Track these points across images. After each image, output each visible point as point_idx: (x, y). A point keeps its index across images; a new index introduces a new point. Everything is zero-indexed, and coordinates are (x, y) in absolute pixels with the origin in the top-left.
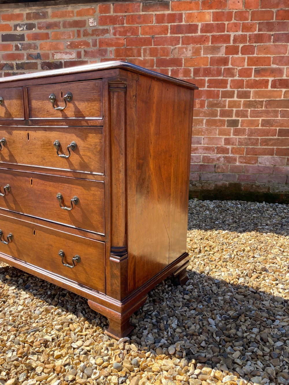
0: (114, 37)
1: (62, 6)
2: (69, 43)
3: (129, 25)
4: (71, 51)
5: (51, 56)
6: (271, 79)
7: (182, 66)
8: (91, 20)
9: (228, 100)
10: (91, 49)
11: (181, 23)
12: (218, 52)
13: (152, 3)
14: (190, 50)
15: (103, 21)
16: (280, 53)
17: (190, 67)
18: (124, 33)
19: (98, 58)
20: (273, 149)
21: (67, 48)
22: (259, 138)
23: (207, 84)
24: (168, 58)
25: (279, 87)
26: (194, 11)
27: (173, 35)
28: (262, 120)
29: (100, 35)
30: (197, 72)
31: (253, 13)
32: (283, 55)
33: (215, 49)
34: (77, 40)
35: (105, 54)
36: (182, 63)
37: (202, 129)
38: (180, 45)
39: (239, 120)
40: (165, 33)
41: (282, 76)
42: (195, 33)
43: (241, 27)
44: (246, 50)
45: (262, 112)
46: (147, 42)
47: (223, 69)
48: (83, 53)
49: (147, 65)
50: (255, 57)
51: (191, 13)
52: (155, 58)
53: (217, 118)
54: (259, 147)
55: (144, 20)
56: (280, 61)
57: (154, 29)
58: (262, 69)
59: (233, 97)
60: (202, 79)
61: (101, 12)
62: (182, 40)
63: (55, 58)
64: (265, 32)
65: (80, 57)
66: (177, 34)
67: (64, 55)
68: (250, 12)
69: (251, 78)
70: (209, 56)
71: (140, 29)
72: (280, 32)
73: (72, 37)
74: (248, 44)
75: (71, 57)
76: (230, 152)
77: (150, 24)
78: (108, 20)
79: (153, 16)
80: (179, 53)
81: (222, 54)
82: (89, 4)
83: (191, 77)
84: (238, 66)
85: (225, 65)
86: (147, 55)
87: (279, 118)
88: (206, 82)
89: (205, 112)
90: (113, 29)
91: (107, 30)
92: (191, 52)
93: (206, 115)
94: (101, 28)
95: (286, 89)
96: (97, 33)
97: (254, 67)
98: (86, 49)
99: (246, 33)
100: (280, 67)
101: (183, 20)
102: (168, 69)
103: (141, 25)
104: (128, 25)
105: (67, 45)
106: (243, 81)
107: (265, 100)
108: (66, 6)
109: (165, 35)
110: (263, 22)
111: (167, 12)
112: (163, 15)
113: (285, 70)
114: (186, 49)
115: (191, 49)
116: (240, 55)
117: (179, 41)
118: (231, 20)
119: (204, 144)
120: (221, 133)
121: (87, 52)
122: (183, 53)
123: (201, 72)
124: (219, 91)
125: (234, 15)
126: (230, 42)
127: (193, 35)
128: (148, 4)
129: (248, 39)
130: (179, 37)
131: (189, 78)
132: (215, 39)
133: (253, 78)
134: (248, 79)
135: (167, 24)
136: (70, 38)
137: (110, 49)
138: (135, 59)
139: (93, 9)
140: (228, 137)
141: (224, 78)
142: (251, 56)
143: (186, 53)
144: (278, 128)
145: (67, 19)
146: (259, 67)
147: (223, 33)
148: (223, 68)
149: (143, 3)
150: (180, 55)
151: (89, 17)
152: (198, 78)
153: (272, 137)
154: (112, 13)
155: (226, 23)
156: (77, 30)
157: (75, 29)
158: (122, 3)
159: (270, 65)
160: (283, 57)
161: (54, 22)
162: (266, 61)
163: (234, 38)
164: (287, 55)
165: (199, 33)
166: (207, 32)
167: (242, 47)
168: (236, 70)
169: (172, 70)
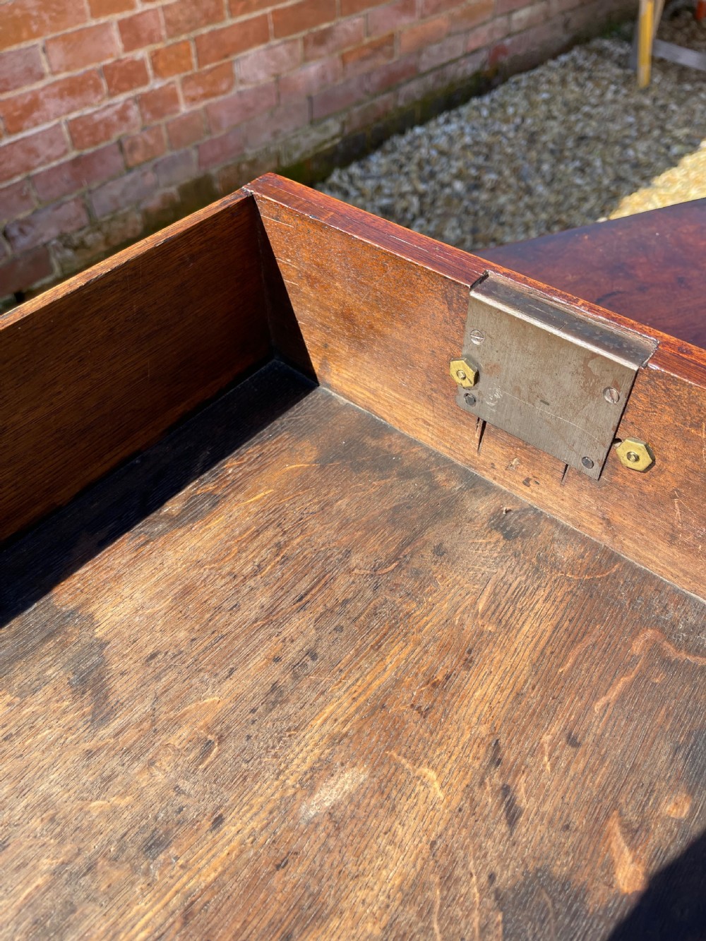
20: (266, 17)
54: (229, 22)
76: (150, 72)
119: (54, 73)
140: (127, 14)
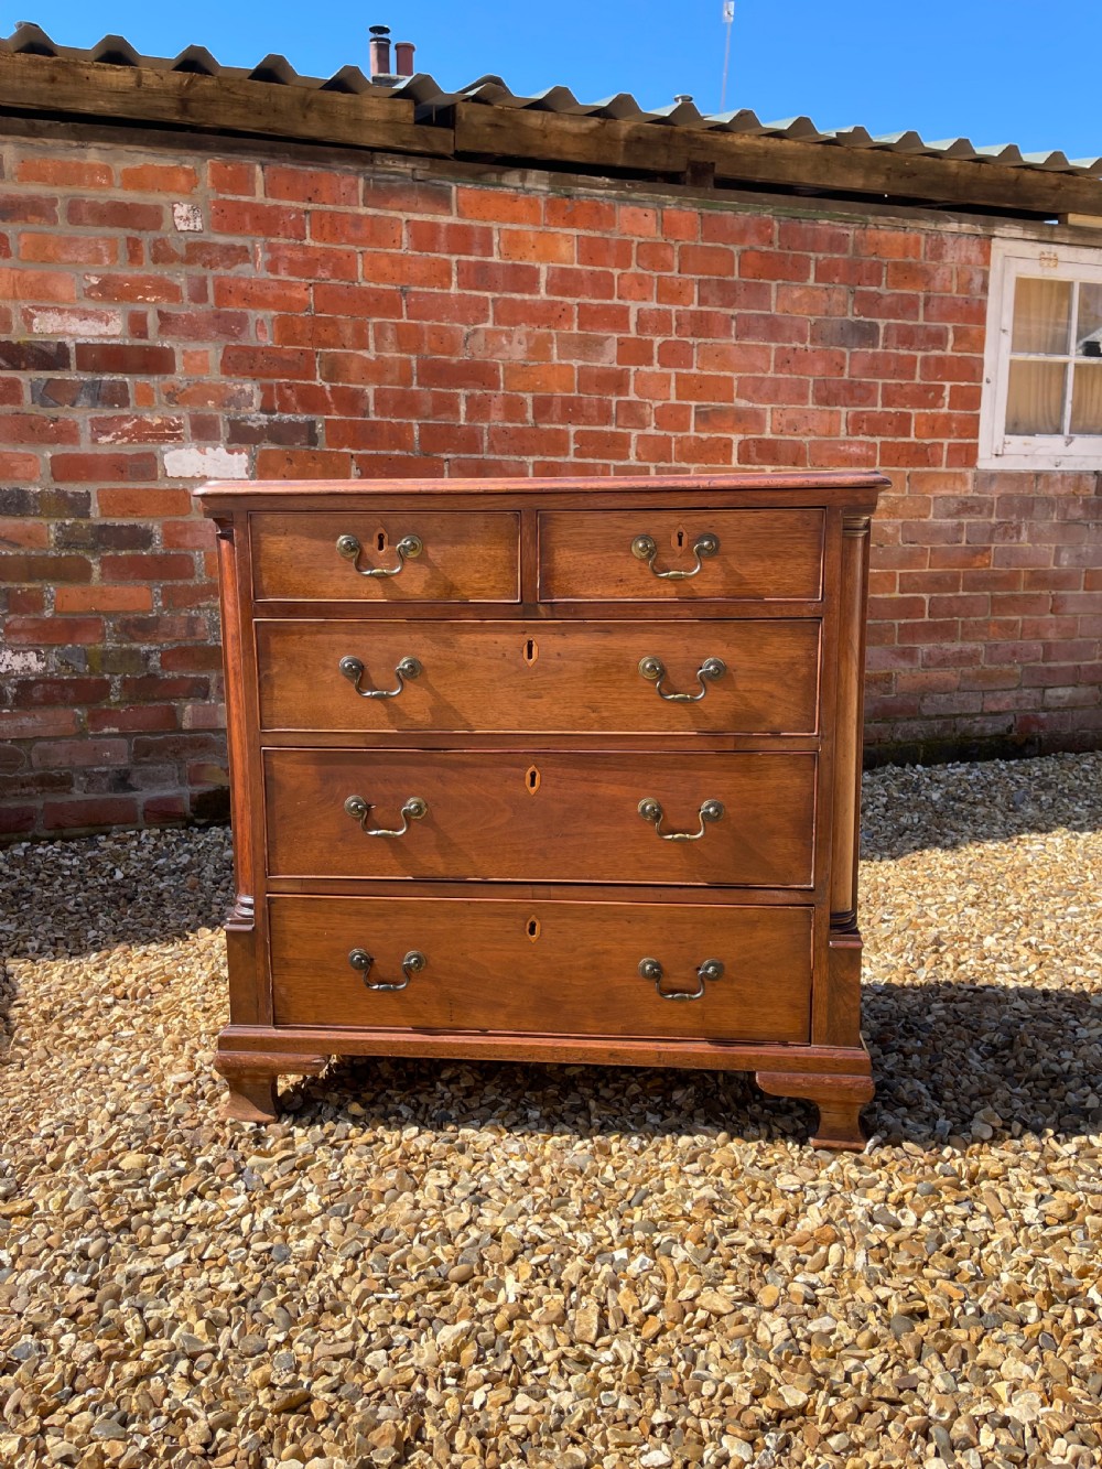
0: (272, 277)
1: (60, 142)
2: (95, 281)
3: (322, 245)
4: (104, 307)
5: (16, 320)
6: (736, 438)
7: (498, 388)
8: (182, 210)
10: (185, 308)
11: (490, 259)
12: (600, 354)
13: (396, 185)
14: (520, 343)
15: (227, 218)
16: (754, 368)
17: (524, 391)
18: (307, 266)
19: (212, 341)
21: (88, 296)
23: (573, 446)
24: (454, 360)
25: (757, 460)
26: (525, 227)
27: (467, 292)
29: (218, 265)
30: (543, 407)
31: (684, 251)
32: (761, 375)
33: (588, 346)
34: (126, 272)
35: (240, 332)
36: (497, 378)
38: (489, 325)
40: (440, 283)
41: (762, 431)
42: (530, 293)
43: (655, 289)
44: (672, 355)
46: (385, 304)
47: (614, 404)
48: (152, 321)
49: (389, 377)
50: (695, 375)
51: (517, 232)
52: (413, 357)
55: (372, 234)
56: (756, 390)
57: (406, 268)
58: (716, 411)
60: (558, 430)
61: (219, 185)
62: (494, 308)
63: (35, 330)
64: (716, 309)
65: (144, 335)
66: (477, 289)
67: (74, 320)
68: (677, 249)
69: (686, 434)
70: (576, 363)
71: (360, 260)
72: (752, 311)
73: (107, 261)
74: (674, 338)
75: (104, 329)
77: (394, 251)
78: (247, 218)
79: (400, 225)
80: (486, 348)
81: (608, 360)
82: (167, 151)
83: (526, 422)
84: (654, 399)
85: (619, 394)
86: (386, 344)
88: (572, 439)
90: (264, 251)
91: (244, 249)
92: (524, 347)
94: (222, 239)
95: (774, 468)
96: (206, 257)
97: (693, 403)
98: (166, 306)
99: (667, 307)
100: (756, 406)
101: (495, 248)
102: (458, 395)
103: (362, 249)
104: (318, 245)
105: (86, 286)
106: (669, 439)
108: (75, 144)
109: (442, 287)
110: (709, 280)
111: (445, 219)
112: (434, 227)
113: (769, 414)
114: (509, 336)
115: (524, 339)
116: (656, 367)
117: (485, 310)
118: (629, 266)
121: (169, 319)
122: (500, 348)
123: (556, 411)
124: (607, 467)
125: (634, 252)
126: (628, 328)
127: (527, 297)
128: (383, 184)
129: (674, 324)
130: (486, 298)
131: (520, 425)
132: (588, 316)
133: (692, 432)
134: (680, 435)
135: (445, 256)
136: (98, 260)
137: (256, 315)
138: (348, 355)
139: (186, 172)
141: (620, 430)
142: (685, 371)
143: (508, 348)
145: (84, 192)
146: (705, 403)
147: (608, 302)
148: (614, 399)
149: (367, 179)
150: (492, 353)
151: (174, 197)
152: (547, 426)
154: (259, 197)
155: (616, 272)
156: (128, 239)
157: (121, 234)
158: (294, 167)
159: (732, 401)
160: (762, 379)
161: (30, 197)
162: (721, 388)
163: (639, 317)
164: (770, 374)
165: (543, 295)
166: (564, 292)
167: (660, 346)
168: (648, 410)
169: (469, 399)
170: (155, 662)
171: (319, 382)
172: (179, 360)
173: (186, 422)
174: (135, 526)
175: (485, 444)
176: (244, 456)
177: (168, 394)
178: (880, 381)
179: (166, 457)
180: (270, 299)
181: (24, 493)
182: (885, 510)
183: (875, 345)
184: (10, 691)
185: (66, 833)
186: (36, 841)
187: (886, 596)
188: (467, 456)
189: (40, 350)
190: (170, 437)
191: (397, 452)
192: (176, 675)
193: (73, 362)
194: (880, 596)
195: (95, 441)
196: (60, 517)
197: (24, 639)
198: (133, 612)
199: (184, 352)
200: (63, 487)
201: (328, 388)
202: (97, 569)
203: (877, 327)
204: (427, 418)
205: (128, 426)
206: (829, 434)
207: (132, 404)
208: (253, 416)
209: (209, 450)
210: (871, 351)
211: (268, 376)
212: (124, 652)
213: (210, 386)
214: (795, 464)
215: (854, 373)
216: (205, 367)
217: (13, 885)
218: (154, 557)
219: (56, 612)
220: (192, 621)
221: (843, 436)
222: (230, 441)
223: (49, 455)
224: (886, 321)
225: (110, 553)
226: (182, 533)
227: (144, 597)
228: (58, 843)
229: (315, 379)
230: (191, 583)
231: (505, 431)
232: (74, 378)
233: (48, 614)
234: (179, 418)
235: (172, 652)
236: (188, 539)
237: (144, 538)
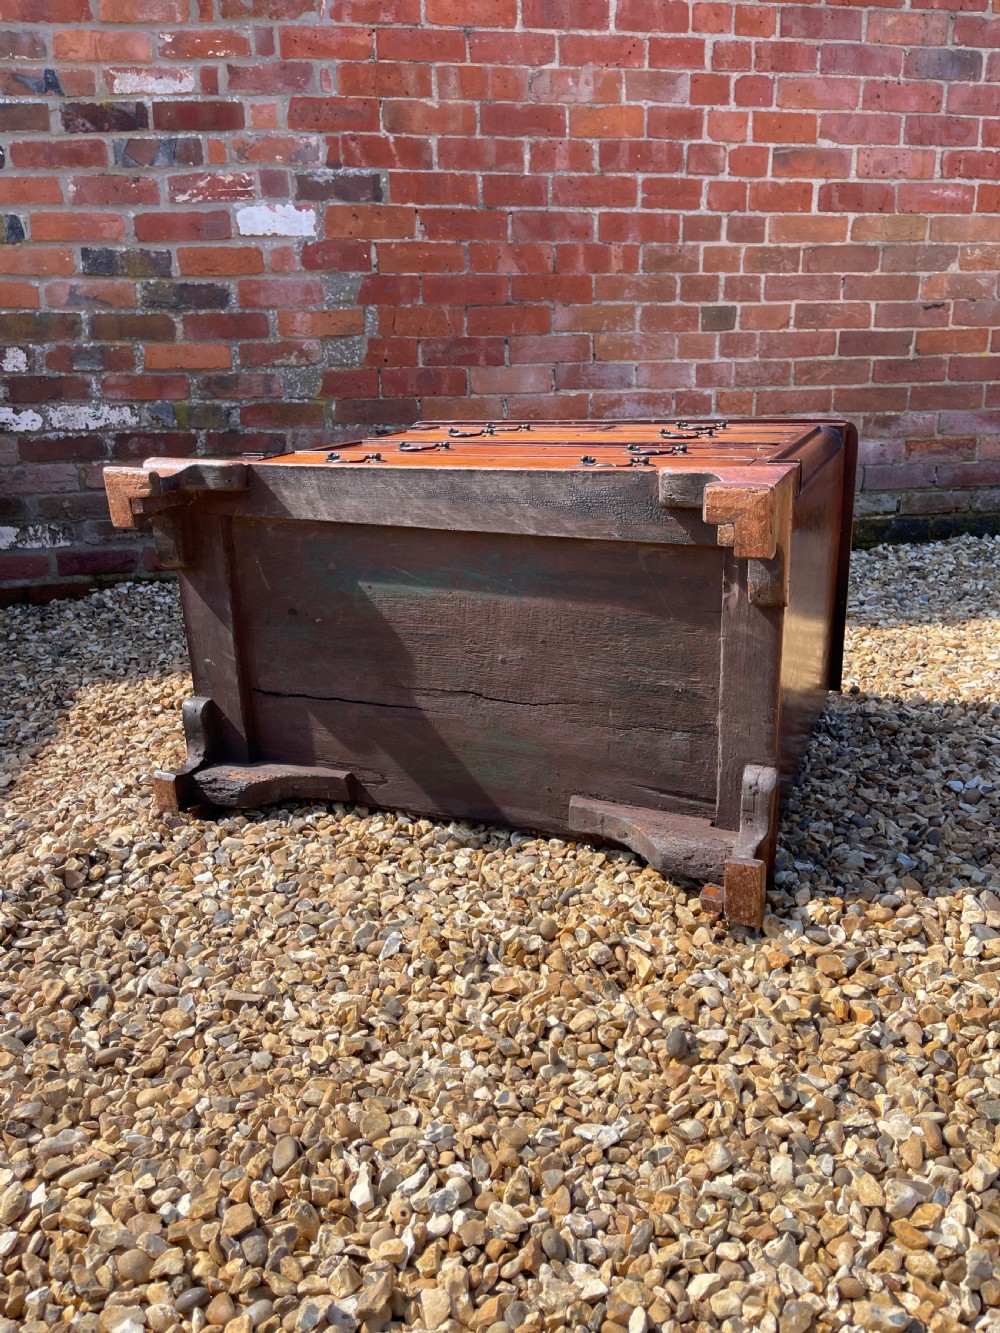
0: (335, 24)
2: (169, 39)
4: (178, 66)
5: (99, 82)
6: (817, 183)
7: (563, 134)
9: (703, 245)
10: (255, 62)
12: (673, 93)
14: (587, 83)
16: (839, 105)
17: (590, 137)
18: (368, 12)
19: (278, 93)
20: (829, 391)
21: (163, 54)
22: (790, 360)
23: (640, 196)
24: (519, 105)
25: (839, 206)
27: (532, 31)
28: (798, 306)
29: (283, 15)
30: (609, 153)
32: (847, 112)
33: (660, 84)
34: (198, 28)
35: (306, 83)
36: (563, 123)
37: (630, 337)
38: (555, 65)
39: (734, 308)
40: (505, 20)
41: (846, 175)
42: (599, 29)
43: (733, 20)
44: (751, 92)
45: (798, 282)
46: (448, 47)
47: (685, 148)
48: (223, 76)
49: (452, 126)
50: (774, 114)
52: (477, 103)
53: (673, 304)
54: (793, 388)
56: (841, 129)
57: (469, 8)
58: (796, 153)
59: (715, 236)
60: (626, 178)
62: (561, 47)
63: (116, 91)
64: (800, 40)
65: (214, 90)
66: (543, 26)
67: (151, 79)
69: (763, 179)
70: (646, 104)
71: (423, 2)
72: (839, 42)
73: (179, 17)
74: (753, 73)
75: (178, 87)
76: (713, 407)
80: (552, 91)
81: (680, 100)
83: (591, 170)
84: (729, 141)
85: (691, 136)
86: (450, 90)
87: (842, 301)
88: (640, 188)
89: (637, 285)
92: (591, 88)
93: (642, 293)
95: (857, 215)
96: (273, 7)
97: (772, 146)
98: (236, 61)
99: (747, 39)
100: (840, 146)
102: (523, 143)
105: (161, 44)
106: (744, 184)
107: (803, 245)
109: (507, 27)
110: (792, 8)
113: (855, 155)
114: (576, 76)
115: (591, 79)
116: (732, 107)
117: (551, 50)
119: (639, 387)
120: (689, 349)
121: (238, 73)
122: (566, 91)
123: (624, 157)
124: (676, 216)
126: (703, 62)
127: (595, 33)
129: (754, 57)
130: (552, 36)
131: (586, 174)
132: (661, 52)
133: (769, 178)
134: (755, 180)
136: (172, 18)
137: (320, 64)
138: (411, 103)
140: (705, 361)
141: (691, 177)
142: (763, 109)
143: (574, 90)
144: (838, 331)
146: (784, 145)
147: (682, 35)
148: (686, 143)
150: (558, 97)
152: (614, 175)
153: (824, 358)
155: (691, 2)
159: (814, 142)
160: (848, 116)
162: (803, 128)
163: (715, 51)
164: (858, 111)
165: (612, 30)
166: (635, 26)
167: (738, 81)
168: (722, 153)
169: (534, 147)
170: (235, 418)
171: (383, 133)
172: (248, 114)
173: (256, 178)
174: (212, 285)
175: (550, 195)
176: (312, 213)
177: (238, 150)
178: (981, 118)
179: (239, 215)
180: (334, 47)
181: (111, 254)
182: (980, 261)
183: (976, 77)
184: (110, 443)
185: (164, 575)
186: (138, 581)
187: (976, 355)
188: (531, 209)
189: (120, 111)
190: (242, 194)
191: (460, 206)
192: (255, 430)
193: (151, 121)
194: (969, 355)
195: (172, 200)
196: (144, 276)
197: (119, 394)
198: (215, 369)
199: (252, 106)
200: (146, 247)
201: (391, 139)
202: (180, 327)
203: (980, 57)
204: (490, 169)
205: (202, 184)
206: (921, 176)
207: (206, 161)
208: (320, 171)
209: (278, 207)
210: (971, 84)
211: (333, 128)
212: (208, 409)
213: (278, 140)
214: (881, 210)
215: (952, 108)
216: (272, 122)
217: (111, 616)
218: (231, 316)
219: (146, 369)
220: (269, 378)
221: (937, 179)
222: (298, 198)
223: (132, 215)
224: (990, 50)
225: (191, 312)
226: (255, 292)
227: (225, 355)
228: (157, 584)
229: (378, 130)
230: (266, 342)
231: (570, 181)
232: (152, 137)
233: (139, 371)
234: (249, 174)
235: (250, 409)
236: (261, 299)
237: (220, 297)
